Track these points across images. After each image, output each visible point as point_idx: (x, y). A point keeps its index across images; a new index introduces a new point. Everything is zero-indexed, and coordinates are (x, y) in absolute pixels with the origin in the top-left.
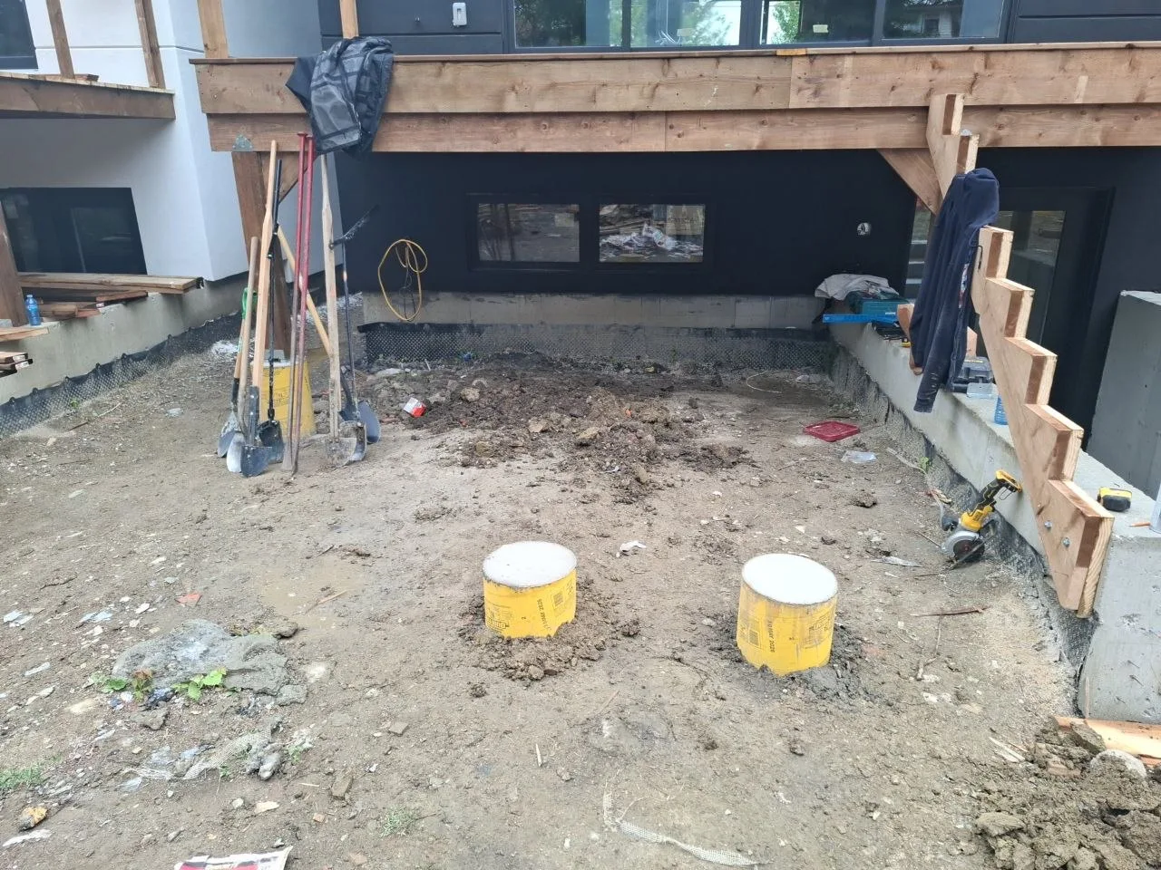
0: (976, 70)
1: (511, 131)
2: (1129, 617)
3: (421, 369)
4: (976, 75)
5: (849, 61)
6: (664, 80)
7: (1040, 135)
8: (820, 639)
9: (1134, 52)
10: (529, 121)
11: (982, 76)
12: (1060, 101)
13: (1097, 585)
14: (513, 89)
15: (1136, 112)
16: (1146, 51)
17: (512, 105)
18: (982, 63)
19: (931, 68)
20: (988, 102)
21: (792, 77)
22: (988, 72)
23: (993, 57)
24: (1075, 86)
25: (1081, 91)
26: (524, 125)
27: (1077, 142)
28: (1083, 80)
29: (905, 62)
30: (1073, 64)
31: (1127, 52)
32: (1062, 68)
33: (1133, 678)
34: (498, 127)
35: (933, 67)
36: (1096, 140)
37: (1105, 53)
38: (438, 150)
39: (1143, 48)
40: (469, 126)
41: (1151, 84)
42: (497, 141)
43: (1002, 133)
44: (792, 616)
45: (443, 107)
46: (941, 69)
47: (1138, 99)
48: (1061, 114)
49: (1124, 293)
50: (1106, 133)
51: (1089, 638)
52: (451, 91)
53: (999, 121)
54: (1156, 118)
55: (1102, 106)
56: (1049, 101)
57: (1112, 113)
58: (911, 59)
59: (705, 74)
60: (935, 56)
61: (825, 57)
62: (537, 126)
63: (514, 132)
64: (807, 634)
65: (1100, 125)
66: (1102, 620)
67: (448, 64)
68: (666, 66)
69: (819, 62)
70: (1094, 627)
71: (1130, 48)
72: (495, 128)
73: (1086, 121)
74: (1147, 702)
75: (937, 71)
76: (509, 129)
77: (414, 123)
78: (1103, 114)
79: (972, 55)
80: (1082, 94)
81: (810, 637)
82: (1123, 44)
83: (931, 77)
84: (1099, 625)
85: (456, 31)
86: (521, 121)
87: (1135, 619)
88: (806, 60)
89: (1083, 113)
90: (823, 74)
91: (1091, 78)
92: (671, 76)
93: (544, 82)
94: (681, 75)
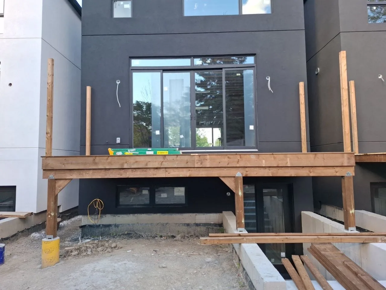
3: (98, 239)
4: (238, 160)
5: (208, 157)
6: (164, 160)
9: (274, 155)
10: (130, 170)
11: (240, 160)
12: (260, 166)
14: (126, 163)
15: (279, 168)
17: (125, 166)
18: (239, 157)
20: (243, 166)
21: (195, 160)
23: (242, 156)
24: (262, 162)
25: (264, 163)
27: (266, 175)
28: (264, 161)
29: (221, 157)
30: (261, 157)
32: (258, 159)
34: (122, 171)
36: (270, 175)
37: (267, 155)
39: (276, 154)
40: (114, 171)
41: (280, 162)
42: (121, 175)
43: (248, 173)
45: (108, 167)
46: (230, 158)
47: (278, 165)
48: (260, 169)
49: (302, 212)
52: (110, 163)
53: (246, 170)
54: (283, 170)
55: (270, 167)
56: (257, 166)
57: (273, 169)
58: (223, 156)
59: (174, 159)
60: (228, 155)
62: (132, 171)
63: (126, 173)
67: (110, 157)
68: (164, 157)
69: (201, 157)
71: (272, 154)
73: (267, 170)
77: (100, 171)
79: (237, 155)
82: (271, 153)
83: (228, 160)
85: (117, 144)
86: (128, 170)
88: (198, 156)
90: (202, 159)
91: (265, 161)
92: (166, 160)
93: (134, 161)
94: (168, 159)
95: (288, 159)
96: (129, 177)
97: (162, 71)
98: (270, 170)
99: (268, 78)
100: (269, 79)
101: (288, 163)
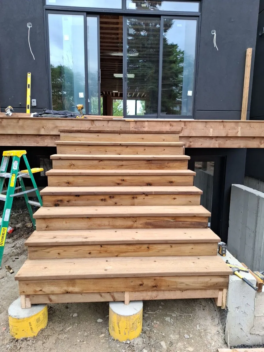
0: (182, 126)
1: (43, 140)
2: (237, 308)
3: (19, 212)
4: (182, 128)
5: (146, 123)
6: (92, 126)
7: (202, 144)
8: (137, 327)
9: (224, 123)
10: (49, 137)
11: (184, 128)
12: (206, 135)
13: (226, 297)
14: (43, 127)
15: (227, 139)
16: (227, 123)
17: (42, 132)
18: (184, 125)
19: (170, 126)
20: (186, 135)
21: (131, 127)
22: (185, 127)
23: (186, 123)
24: (209, 131)
25: (211, 133)
26: (47, 138)
27: (212, 146)
28: (211, 130)
29: (162, 124)
30: (209, 125)
31: (222, 123)
32: (205, 127)
33: (241, 329)
34: (39, 139)
35: (170, 125)
36: (217, 146)
37: (216, 123)
38: (17, 145)
39: (226, 122)
40: (28, 138)
41: (230, 131)
42: (38, 143)
43: (191, 144)
44: (126, 320)
45: (19, 133)
46: (172, 126)
47: (226, 135)
48: (206, 139)
49: (233, 185)
50: (219, 144)
51: (226, 316)
52: (22, 127)
53: (190, 141)
54: (232, 140)
55: (217, 137)
56: (203, 135)
57: (221, 139)
58: (164, 123)
59: (104, 125)
60: (170, 122)
61: (139, 122)
62: (52, 138)
63: (44, 140)
64: (131, 326)
65: (217, 142)
66: (229, 310)
67: (21, 119)
68: (92, 123)
70: (227, 312)
71: (222, 122)
72: (37, 139)
73: (213, 141)
74: (247, 337)
75: (171, 126)
76: (42, 139)
77: (9, 137)
78: (218, 139)
79: (181, 123)
80: (212, 134)
81: (133, 327)
82: (221, 120)
83: (170, 128)
84: (229, 311)
85: (33, 107)
86: (46, 137)
87: (239, 308)
88: (134, 122)
89: (212, 139)
90: (139, 126)
91: (213, 130)
92: (94, 125)
93: (53, 126)
94: (97, 125)
95: (240, 128)
96: (48, 146)
97: (85, 13)
98: (216, 141)
99: (213, 32)
100: (215, 34)
101: (239, 133)
